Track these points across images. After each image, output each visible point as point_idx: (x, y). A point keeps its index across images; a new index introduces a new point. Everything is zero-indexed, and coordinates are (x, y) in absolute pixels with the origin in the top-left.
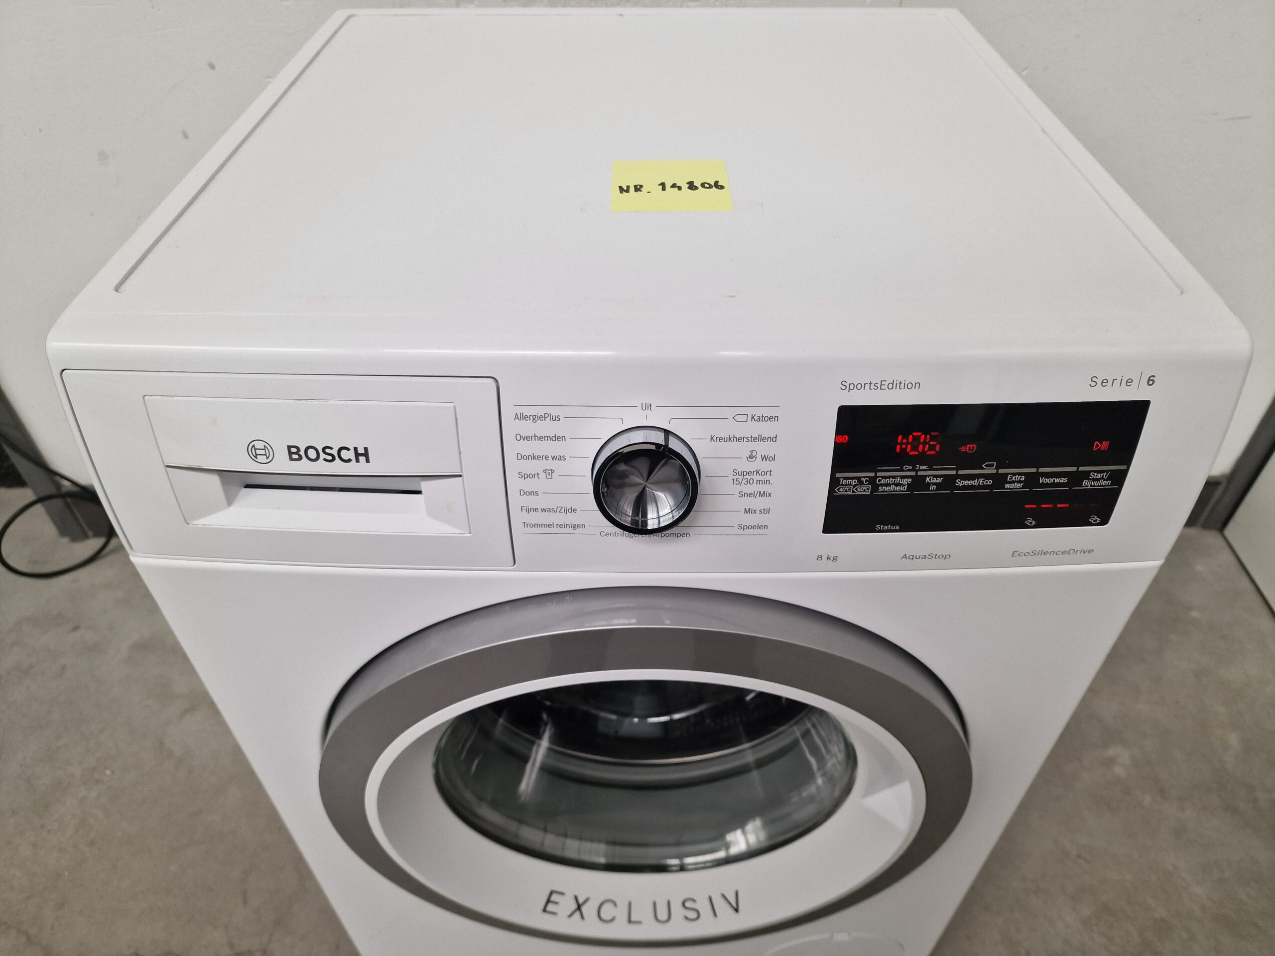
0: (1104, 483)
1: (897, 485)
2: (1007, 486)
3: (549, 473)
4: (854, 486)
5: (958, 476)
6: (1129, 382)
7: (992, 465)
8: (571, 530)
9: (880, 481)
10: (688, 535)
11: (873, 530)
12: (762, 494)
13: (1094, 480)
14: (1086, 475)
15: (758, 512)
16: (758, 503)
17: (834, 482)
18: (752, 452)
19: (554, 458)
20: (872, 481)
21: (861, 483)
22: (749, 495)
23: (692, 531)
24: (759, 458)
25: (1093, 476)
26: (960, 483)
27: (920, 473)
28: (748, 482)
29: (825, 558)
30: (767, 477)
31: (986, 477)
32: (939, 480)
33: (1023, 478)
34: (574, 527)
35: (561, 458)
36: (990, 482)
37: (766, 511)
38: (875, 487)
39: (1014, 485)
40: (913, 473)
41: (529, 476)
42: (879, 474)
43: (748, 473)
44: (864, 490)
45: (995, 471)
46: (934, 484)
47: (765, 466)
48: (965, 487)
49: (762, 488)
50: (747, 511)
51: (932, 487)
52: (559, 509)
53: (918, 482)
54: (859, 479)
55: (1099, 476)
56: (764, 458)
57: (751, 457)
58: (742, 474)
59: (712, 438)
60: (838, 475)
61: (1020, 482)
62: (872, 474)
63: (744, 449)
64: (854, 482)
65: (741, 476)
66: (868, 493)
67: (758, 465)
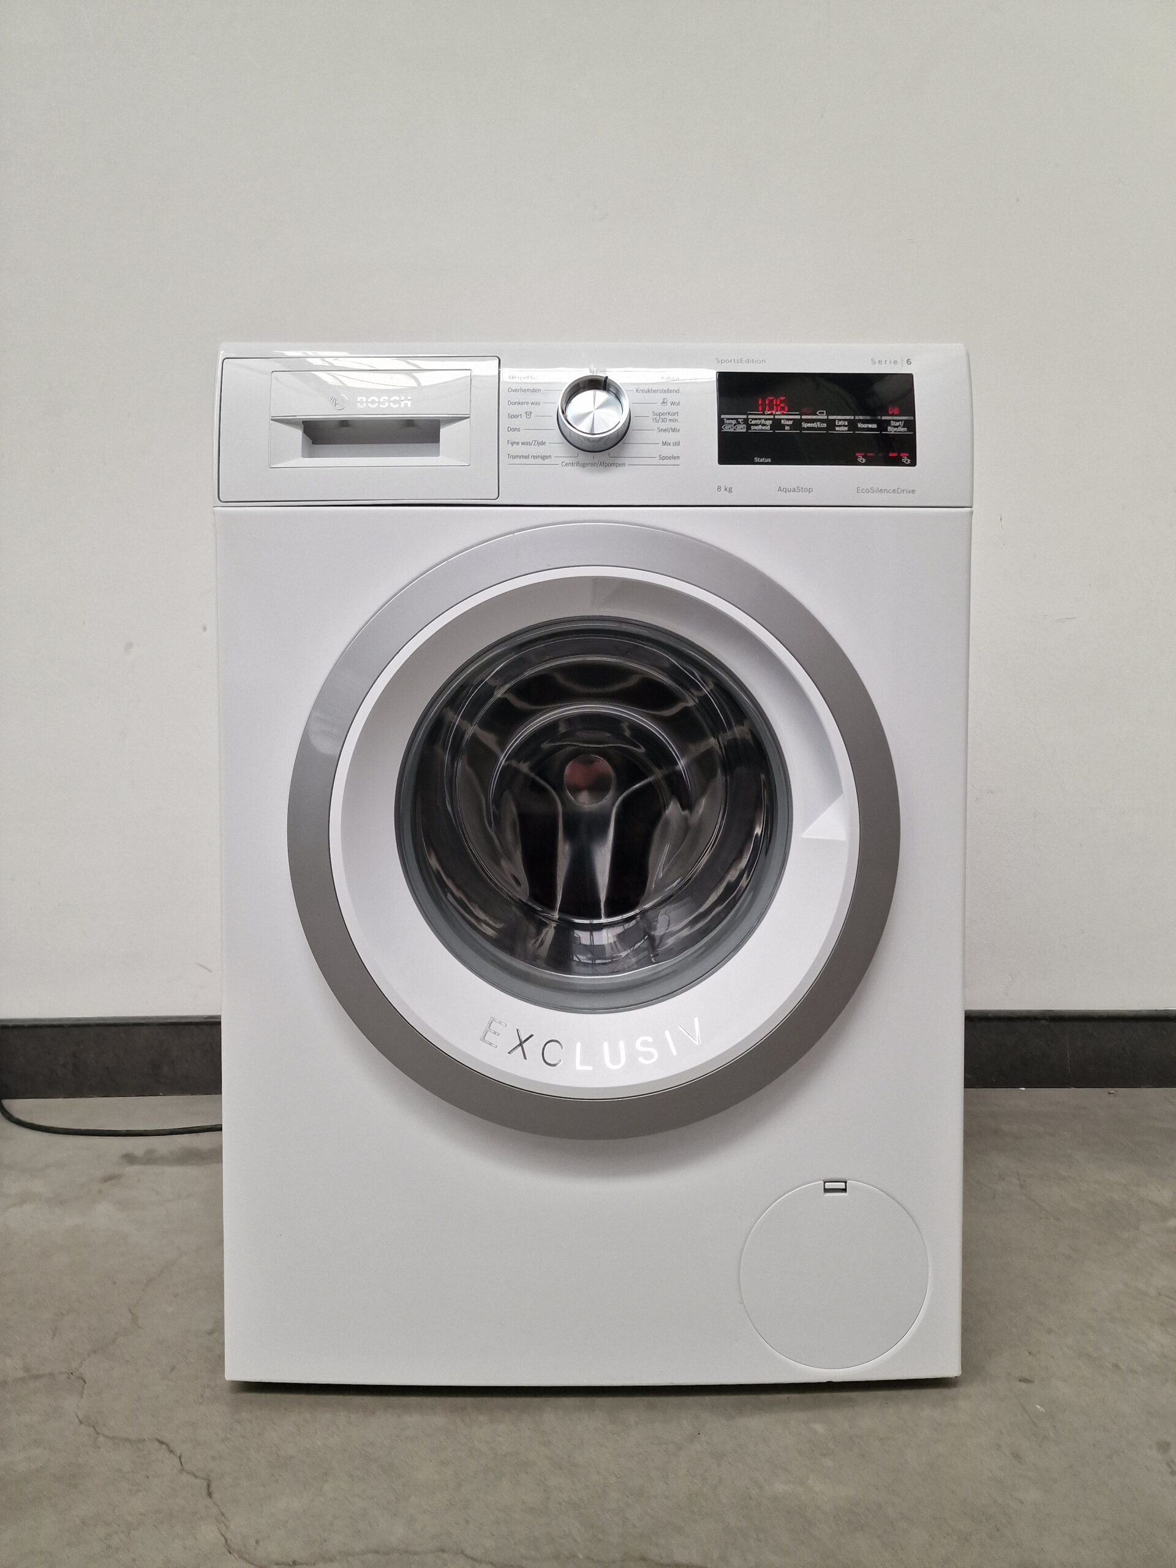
0: (903, 429)
1: (764, 425)
2: (837, 429)
3: (529, 414)
4: (735, 425)
5: (801, 420)
6: (895, 362)
7: (823, 413)
8: (540, 461)
9: (751, 422)
10: (624, 464)
11: (752, 462)
12: (674, 430)
13: (895, 427)
14: (888, 422)
15: (672, 444)
16: (671, 437)
17: (721, 422)
18: (664, 399)
19: (532, 404)
20: (746, 421)
21: (739, 423)
22: (665, 430)
23: (627, 461)
24: (669, 404)
25: (893, 423)
26: (805, 425)
27: (776, 417)
28: (663, 421)
29: (723, 489)
30: (676, 417)
31: (822, 421)
32: (791, 423)
33: (846, 423)
34: (544, 458)
35: (538, 404)
36: (825, 425)
37: (677, 444)
38: (749, 427)
39: (842, 429)
40: (772, 417)
41: (515, 416)
42: (750, 417)
43: (663, 414)
44: (741, 428)
45: (826, 417)
46: (788, 425)
47: (673, 409)
48: (808, 429)
49: (673, 425)
50: (664, 444)
51: (787, 428)
52: (534, 442)
53: (776, 424)
54: (737, 419)
55: (897, 424)
56: (673, 403)
57: (663, 402)
58: (660, 414)
59: (637, 391)
60: (722, 416)
61: (844, 426)
62: (745, 417)
63: (659, 397)
64: (734, 422)
65: (659, 416)
66: (745, 430)
67: (668, 408)
